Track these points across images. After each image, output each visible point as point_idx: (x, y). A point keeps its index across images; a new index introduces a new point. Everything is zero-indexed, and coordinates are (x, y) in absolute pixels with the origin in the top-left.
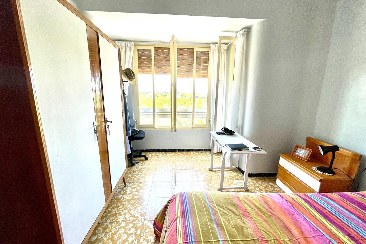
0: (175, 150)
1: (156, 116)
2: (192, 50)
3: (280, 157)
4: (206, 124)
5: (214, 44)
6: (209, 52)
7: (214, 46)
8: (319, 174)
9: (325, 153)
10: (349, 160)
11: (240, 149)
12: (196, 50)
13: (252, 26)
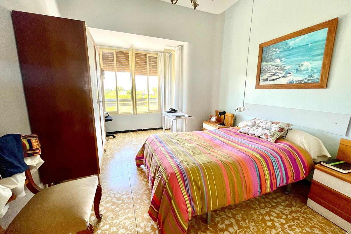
0: (135, 131)
1: (119, 105)
2: (145, 55)
3: (203, 123)
4: (158, 109)
5: (160, 52)
6: (157, 57)
7: (160, 54)
8: (218, 126)
9: (220, 116)
10: (230, 118)
11: (180, 116)
12: (148, 55)
13: (183, 45)
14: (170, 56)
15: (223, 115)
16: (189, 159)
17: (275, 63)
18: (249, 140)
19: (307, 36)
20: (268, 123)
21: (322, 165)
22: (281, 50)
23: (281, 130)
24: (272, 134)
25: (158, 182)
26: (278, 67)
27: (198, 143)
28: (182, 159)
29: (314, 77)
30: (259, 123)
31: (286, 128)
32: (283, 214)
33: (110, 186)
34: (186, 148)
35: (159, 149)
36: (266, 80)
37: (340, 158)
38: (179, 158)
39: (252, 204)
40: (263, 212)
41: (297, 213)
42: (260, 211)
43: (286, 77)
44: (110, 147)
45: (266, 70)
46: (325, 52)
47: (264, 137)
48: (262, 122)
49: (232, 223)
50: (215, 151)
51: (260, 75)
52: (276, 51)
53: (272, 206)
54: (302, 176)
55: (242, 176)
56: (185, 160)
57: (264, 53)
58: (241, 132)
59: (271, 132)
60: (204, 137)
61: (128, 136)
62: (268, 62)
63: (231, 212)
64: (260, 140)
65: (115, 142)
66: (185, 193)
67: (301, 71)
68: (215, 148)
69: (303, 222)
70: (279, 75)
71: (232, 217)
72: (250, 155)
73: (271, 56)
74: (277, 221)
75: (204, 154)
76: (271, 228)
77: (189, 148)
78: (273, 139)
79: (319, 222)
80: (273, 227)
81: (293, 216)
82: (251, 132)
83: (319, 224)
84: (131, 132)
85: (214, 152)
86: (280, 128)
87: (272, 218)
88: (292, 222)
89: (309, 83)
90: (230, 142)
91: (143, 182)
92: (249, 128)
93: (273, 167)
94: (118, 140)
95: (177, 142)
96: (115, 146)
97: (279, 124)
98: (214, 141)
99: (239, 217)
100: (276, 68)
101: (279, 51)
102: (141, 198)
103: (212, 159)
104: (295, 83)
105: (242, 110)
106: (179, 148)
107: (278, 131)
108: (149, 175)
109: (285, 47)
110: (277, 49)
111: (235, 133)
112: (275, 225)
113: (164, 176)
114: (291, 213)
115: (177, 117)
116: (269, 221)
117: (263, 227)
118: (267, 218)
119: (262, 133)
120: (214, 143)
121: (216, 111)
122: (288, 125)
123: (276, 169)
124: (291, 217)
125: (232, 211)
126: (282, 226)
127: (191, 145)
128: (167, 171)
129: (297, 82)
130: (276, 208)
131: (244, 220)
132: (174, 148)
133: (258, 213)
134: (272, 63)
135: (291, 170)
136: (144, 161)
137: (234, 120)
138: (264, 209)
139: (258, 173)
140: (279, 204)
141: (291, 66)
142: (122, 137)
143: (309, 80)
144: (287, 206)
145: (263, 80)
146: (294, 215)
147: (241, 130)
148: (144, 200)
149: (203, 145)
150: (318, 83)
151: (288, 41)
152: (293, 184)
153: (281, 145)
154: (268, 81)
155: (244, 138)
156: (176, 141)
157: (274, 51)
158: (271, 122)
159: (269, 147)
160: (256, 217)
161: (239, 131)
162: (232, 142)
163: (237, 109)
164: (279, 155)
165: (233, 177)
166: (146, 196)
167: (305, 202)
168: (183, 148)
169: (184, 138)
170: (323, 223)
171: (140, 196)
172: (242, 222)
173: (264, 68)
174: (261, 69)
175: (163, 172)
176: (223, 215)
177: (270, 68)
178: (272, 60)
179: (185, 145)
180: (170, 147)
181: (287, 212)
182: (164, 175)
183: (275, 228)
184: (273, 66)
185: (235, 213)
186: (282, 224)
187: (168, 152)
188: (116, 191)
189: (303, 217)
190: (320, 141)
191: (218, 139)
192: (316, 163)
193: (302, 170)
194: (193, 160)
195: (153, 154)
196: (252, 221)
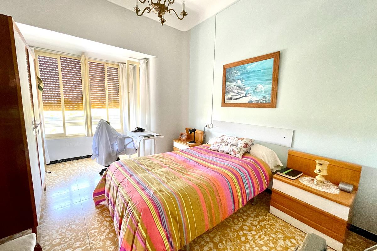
2: (103, 65)
3: (174, 142)
5: (122, 63)
6: (118, 68)
7: (122, 65)
8: (189, 144)
9: (191, 133)
10: (200, 135)
11: (149, 136)
12: (106, 66)
13: (149, 58)
14: (134, 68)
15: (193, 133)
16: (164, 187)
17: (237, 84)
18: (220, 157)
19: (259, 63)
20: (235, 140)
21: (278, 174)
22: (241, 73)
23: (246, 145)
24: (239, 150)
25: (127, 222)
26: (240, 87)
27: (171, 167)
28: (155, 189)
29: (267, 98)
30: (227, 139)
31: (250, 144)
32: (253, 225)
33: (55, 239)
34: (158, 174)
35: (126, 180)
36: (231, 99)
37: (289, 167)
38: (152, 189)
39: (227, 222)
40: (237, 228)
41: (263, 222)
42: (235, 228)
43: (247, 97)
44: (54, 182)
45: (230, 89)
46: (273, 78)
47: (232, 153)
48: (229, 139)
49: (211, 248)
50: (189, 173)
51: (225, 94)
52: (237, 73)
53: (244, 220)
54: (265, 187)
55: (217, 197)
56: (159, 190)
57: (228, 74)
58: (212, 149)
59: (238, 148)
60: (177, 158)
61: (81, 164)
62: (231, 83)
63: (209, 236)
64: (229, 156)
65: (62, 175)
66: (162, 229)
67: (257, 92)
68: (189, 170)
69: (269, 229)
70: (241, 94)
71: (210, 242)
72: (223, 174)
73: (233, 77)
74: (249, 234)
75: (179, 179)
76: (245, 243)
77: (162, 173)
78: (240, 155)
79: (280, 225)
80: (247, 241)
81: (260, 226)
82: (221, 149)
83: (280, 228)
84: (84, 158)
85: (188, 175)
86: (244, 143)
87: (245, 232)
88: (261, 232)
89: (264, 103)
90: (203, 162)
91: (105, 223)
92: (218, 145)
93: (243, 183)
94: (66, 171)
95: (148, 168)
96: (61, 180)
97: (244, 140)
98: (187, 162)
99: (217, 240)
100: (238, 88)
101: (239, 73)
102: (103, 246)
103: (188, 184)
104: (253, 102)
105: (210, 126)
106: (151, 175)
107: (244, 147)
108: (113, 214)
109: (244, 70)
110: (238, 72)
111: (206, 150)
112: (248, 238)
113: (136, 214)
114: (259, 223)
115: (145, 137)
116: (243, 236)
117: (238, 244)
118: (241, 233)
119: (230, 150)
120: (188, 165)
121: (186, 129)
122: (251, 140)
123: (246, 184)
124: (259, 227)
125: (209, 234)
126: (254, 238)
127: (163, 169)
128: (138, 206)
129: (255, 102)
130: (247, 221)
131: (221, 241)
132: (145, 177)
133: (233, 230)
134: (234, 84)
135: (257, 183)
136: (106, 196)
137: (204, 136)
138: (238, 224)
139: (231, 192)
140: (249, 216)
141: (249, 88)
142: (71, 166)
143: (264, 100)
144: (255, 216)
145: (227, 99)
146: (262, 224)
147: (211, 147)
148: (108, 248)
149: (176, 168)
150: (270, 103)
151: (246, 65)
152: (259, 195)
153: (247, 160)
154: (232, 100)
155: (215, 155)
156: (146, 168)
157: (235, 73)
158: (237, 138)
159: (238, 163)
160: (231, 235)
161: (209, 149)
162: (204, 161)
163: (206, 126)
164: (247, 170)
165: (209, 200)
166: (109, 242)
167: (269, 210)
168: (155, 175)
169: (155, 162)
170: (283, 226)
171: (101, 243)
172: (220, 244)
173: (228, 87)
174: (225, 89)
175: (134, 208)
176: (201, 242)
177: (233, 88)
178: (235, 81)
179: (157, 170)
180: (140, 176)
181: (255, 223)
182: (135, 212)
183: (248, 242)
184: (236, 87)
185: (212, 236)
186: (253, 236)
187: (138, 183)
188: (66, 244)
189: (268, 224)
190: (275, 153)
191: (192, 160)
192: (274, 173)
193: (265, 181)
194: (167, 188)
195: (118, 187)
196: (228, 240)
